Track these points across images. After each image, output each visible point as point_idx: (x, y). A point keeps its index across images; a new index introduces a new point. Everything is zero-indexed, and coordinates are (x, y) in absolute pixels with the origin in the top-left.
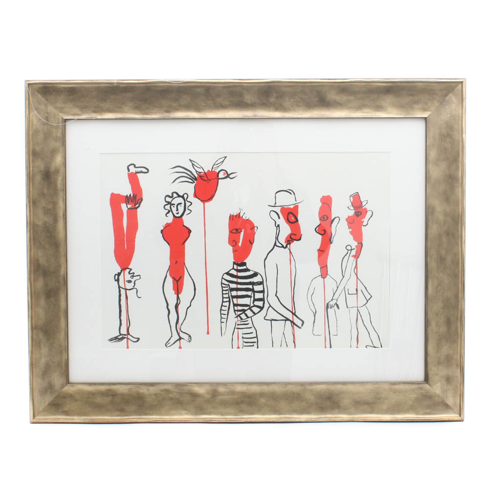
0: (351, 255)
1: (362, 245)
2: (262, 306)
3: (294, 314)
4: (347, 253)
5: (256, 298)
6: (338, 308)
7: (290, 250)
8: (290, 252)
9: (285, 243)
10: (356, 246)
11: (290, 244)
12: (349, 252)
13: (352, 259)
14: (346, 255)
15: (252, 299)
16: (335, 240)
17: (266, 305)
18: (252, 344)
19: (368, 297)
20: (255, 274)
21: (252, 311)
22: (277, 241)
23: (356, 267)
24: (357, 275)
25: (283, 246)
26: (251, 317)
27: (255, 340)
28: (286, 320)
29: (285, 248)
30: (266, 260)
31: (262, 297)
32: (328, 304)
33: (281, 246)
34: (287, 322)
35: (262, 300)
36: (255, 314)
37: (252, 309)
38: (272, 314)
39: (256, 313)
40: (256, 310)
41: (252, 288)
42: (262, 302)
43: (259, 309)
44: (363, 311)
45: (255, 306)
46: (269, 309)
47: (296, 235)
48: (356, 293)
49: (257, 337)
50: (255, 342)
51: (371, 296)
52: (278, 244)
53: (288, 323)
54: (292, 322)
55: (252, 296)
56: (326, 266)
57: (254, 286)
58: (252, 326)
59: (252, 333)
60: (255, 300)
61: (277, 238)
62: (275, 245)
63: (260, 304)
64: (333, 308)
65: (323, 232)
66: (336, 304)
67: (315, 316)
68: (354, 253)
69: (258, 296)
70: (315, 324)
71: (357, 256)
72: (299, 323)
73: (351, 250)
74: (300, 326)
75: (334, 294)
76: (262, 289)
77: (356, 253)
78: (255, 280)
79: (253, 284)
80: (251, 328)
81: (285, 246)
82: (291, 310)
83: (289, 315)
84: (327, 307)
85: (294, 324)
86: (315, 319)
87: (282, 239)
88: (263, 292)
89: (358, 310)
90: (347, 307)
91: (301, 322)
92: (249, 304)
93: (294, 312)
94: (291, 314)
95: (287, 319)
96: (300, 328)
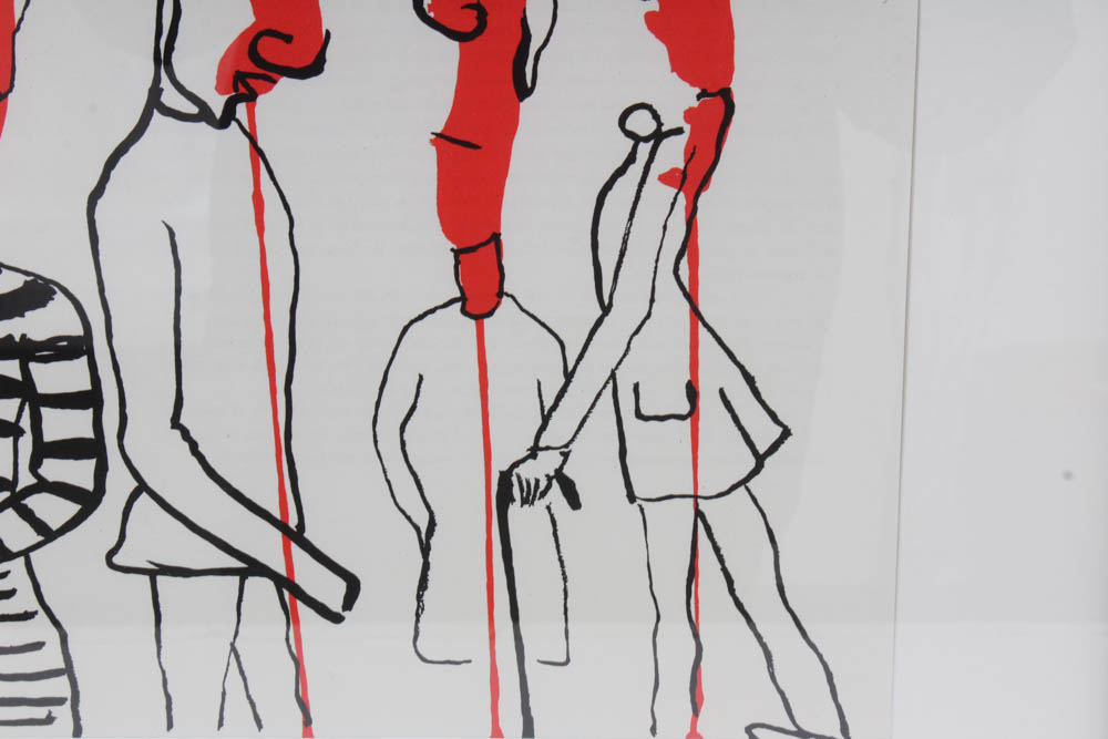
0: (658, 168)
1: (730, 109)
2: (89, 485)
3: (295, 536)
4: (631, 159)
5: (48, 437)
6: (574, 502)
7: (252, 137)
8: (257, 153)
9: (220, 89)
10: (690, 115)
11: (251, 98)
12: (644, 150)
13: (659, 195)
14: (621, 172)
15: (26, 443)
16: (551, 72)
17: (119, 483)
18: (41, 712)
19: (765, 434)
20: (37, 292)
21: (27, 515)
22: (165, 82)
23: (689, 246)
24: (691, 297)
25: (204, 114)
26: (26, 553)
27: (59, 687)
28: (243, 575)
29: (223, 122)
30: (100, 202)
31: (89, 434)
32: (505, 477)
33: (193, 110)
34: (251, 582)
35: (91, 448)
36: (48, 534)
37: (32, 502)
38: (154, 537)
39: (55, 525)
40: (53, 510)
41: (18, 376)
42: (92, 463)
43: (73, 508)
44: (732, 517)
45: (43, 486)
46: (137, 504)
47: (288, 39)
48: (685, 408)
49: (69, 670)
50: (60, 701)
51: (786, 433)
52: (171, 97)
53: (260, 588)
54: (286, 584)
55: (25, 423)
56: (496, 239)
57: (33, 366)
58: (34, 605)
59: (38, 646)
60: (43, 450)
61: (163, 59)
62: (154, 102)
63: (79, 473)
64: (540, 504)
65: (468, 22)
66: (559, 475)
67: (425, 549)
68: (672, 154)
69: (63, 425)
70: (427, 595)
71: (693, 180)
72: (330, 590)
73: (658, 136)
74: (335, 605)
75: (546, 419)
76: (87, 386)
77: (690, 155)
78: (38, 325)
79: (26, 351)
80: (27, 616)
81: (218, 112)
82: (277, 514)
83: (266, 545)
84: (505, 498)
85: (298, 593)
86: (426, 567)
87: (200, 66)
88: (90, 399)
89: (699, 514)
90: (632, 498)
91: (340, 587)
92: (10, 477)
93: (293, 522)
94: (277, 535)
95: (253, 568)
96: (337, 618)
